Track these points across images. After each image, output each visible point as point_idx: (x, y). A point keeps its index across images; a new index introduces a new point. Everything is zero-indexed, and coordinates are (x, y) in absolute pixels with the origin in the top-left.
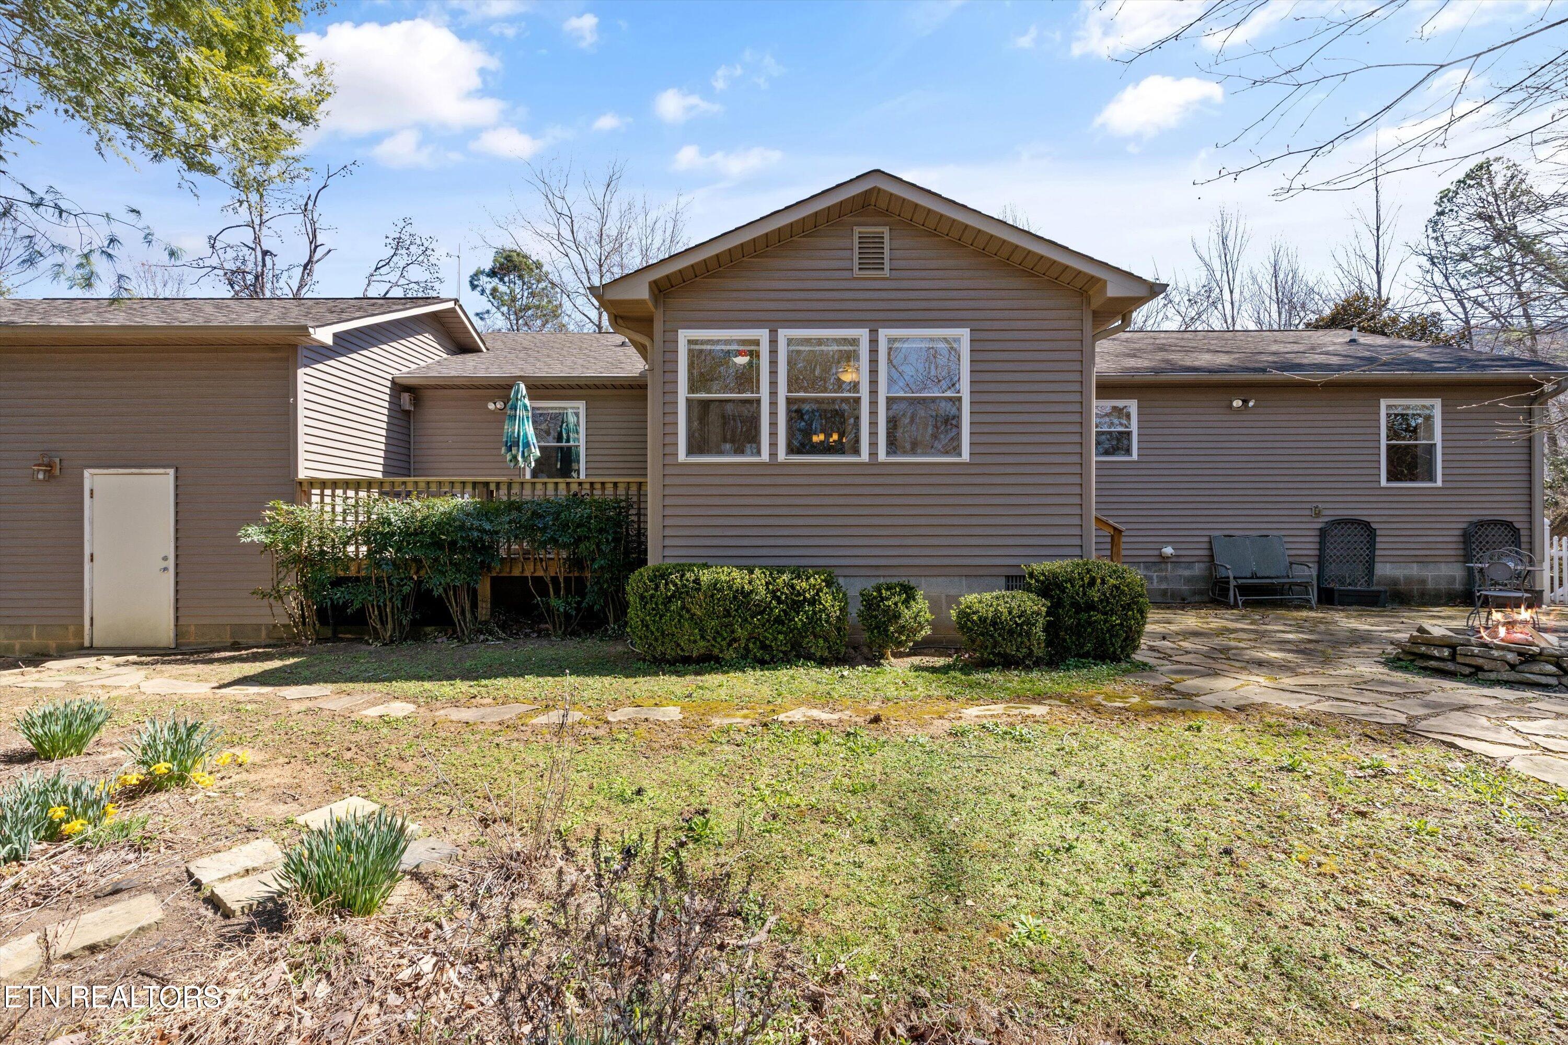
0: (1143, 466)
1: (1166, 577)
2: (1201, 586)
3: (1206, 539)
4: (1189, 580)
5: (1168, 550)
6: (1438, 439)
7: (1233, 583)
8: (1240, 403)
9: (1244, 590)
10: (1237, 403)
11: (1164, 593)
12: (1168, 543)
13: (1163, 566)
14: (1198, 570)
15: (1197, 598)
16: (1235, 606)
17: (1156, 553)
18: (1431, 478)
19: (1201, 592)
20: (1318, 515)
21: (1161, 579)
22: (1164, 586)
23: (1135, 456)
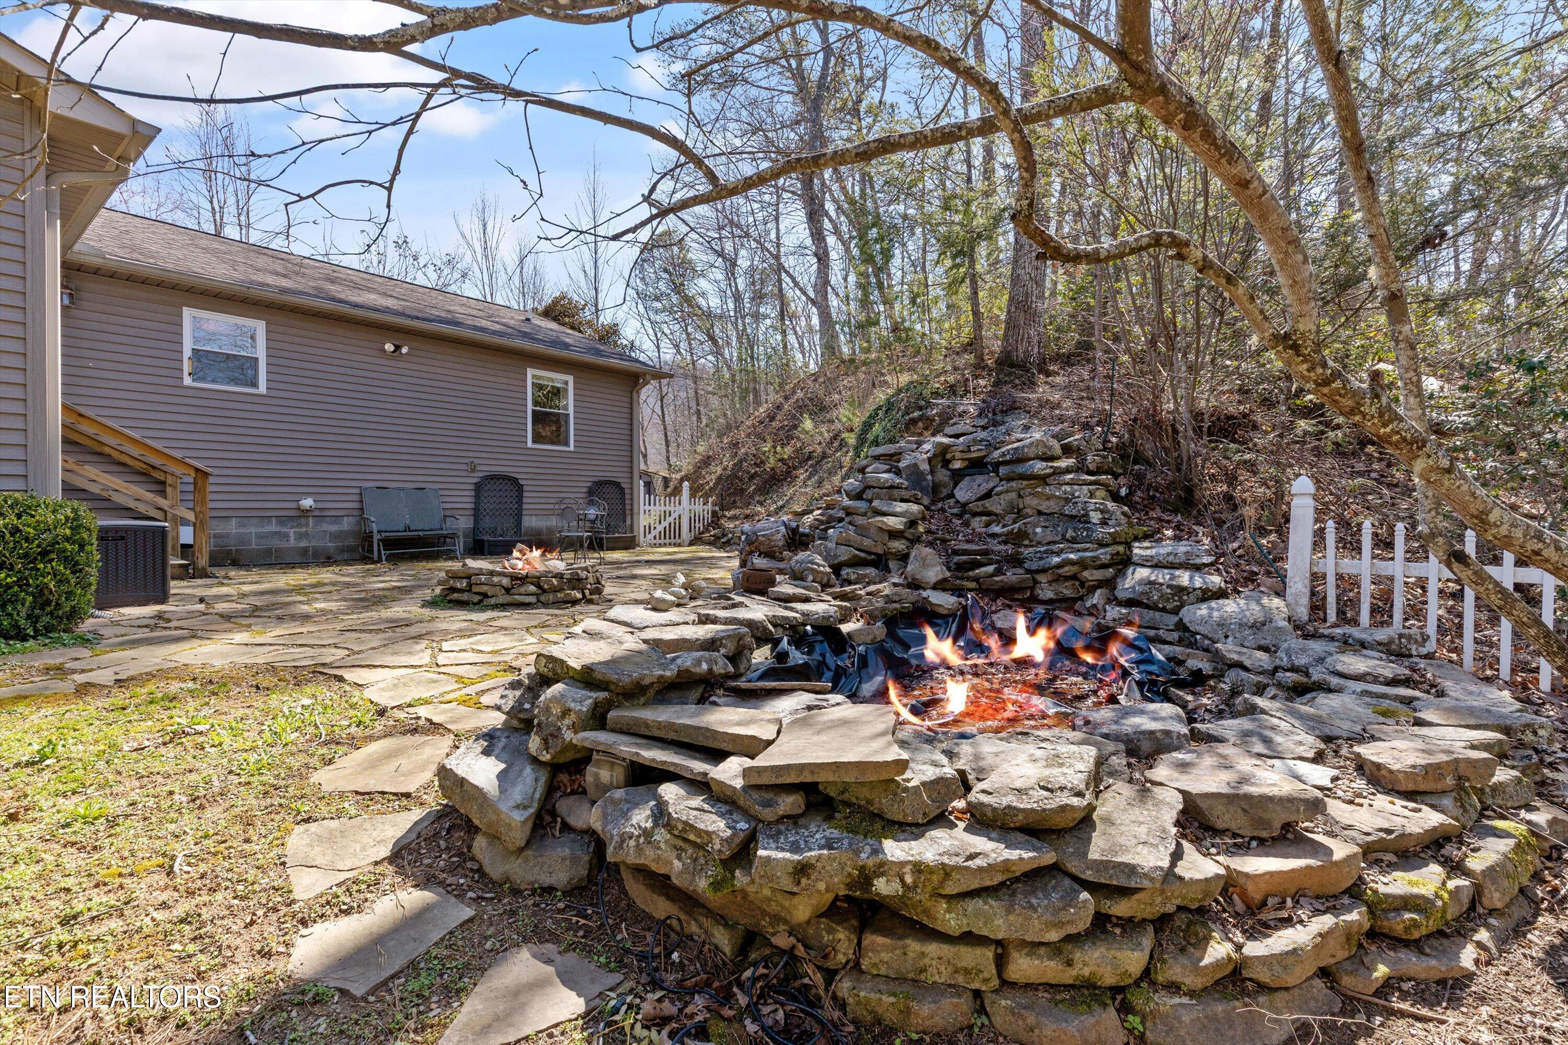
0: (274, 402)
1: (307, 534)
2: (352, 542)
3: (357, 491)
4: (335, 536)
5: (307, 503)
6: (571, 411)
7: (376, 537)
8: (392, 348)
9: (389, 543)
10: (389, 347)
11: (305, 551)
12: (308, 494)
13: (303, 520)
14: (347, 524)
15: (346, 556)
16: (379, 561)
17: (294, 505)
18: (567, 444)
19: (351, 549)
20: (473, 470)
21: (300, 536)
22: (304, 544)
23: (262, 388)
